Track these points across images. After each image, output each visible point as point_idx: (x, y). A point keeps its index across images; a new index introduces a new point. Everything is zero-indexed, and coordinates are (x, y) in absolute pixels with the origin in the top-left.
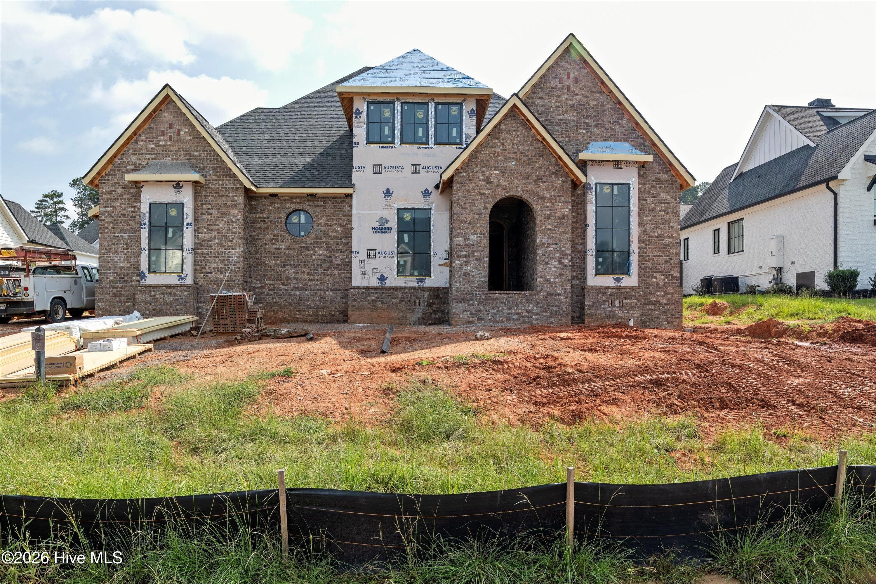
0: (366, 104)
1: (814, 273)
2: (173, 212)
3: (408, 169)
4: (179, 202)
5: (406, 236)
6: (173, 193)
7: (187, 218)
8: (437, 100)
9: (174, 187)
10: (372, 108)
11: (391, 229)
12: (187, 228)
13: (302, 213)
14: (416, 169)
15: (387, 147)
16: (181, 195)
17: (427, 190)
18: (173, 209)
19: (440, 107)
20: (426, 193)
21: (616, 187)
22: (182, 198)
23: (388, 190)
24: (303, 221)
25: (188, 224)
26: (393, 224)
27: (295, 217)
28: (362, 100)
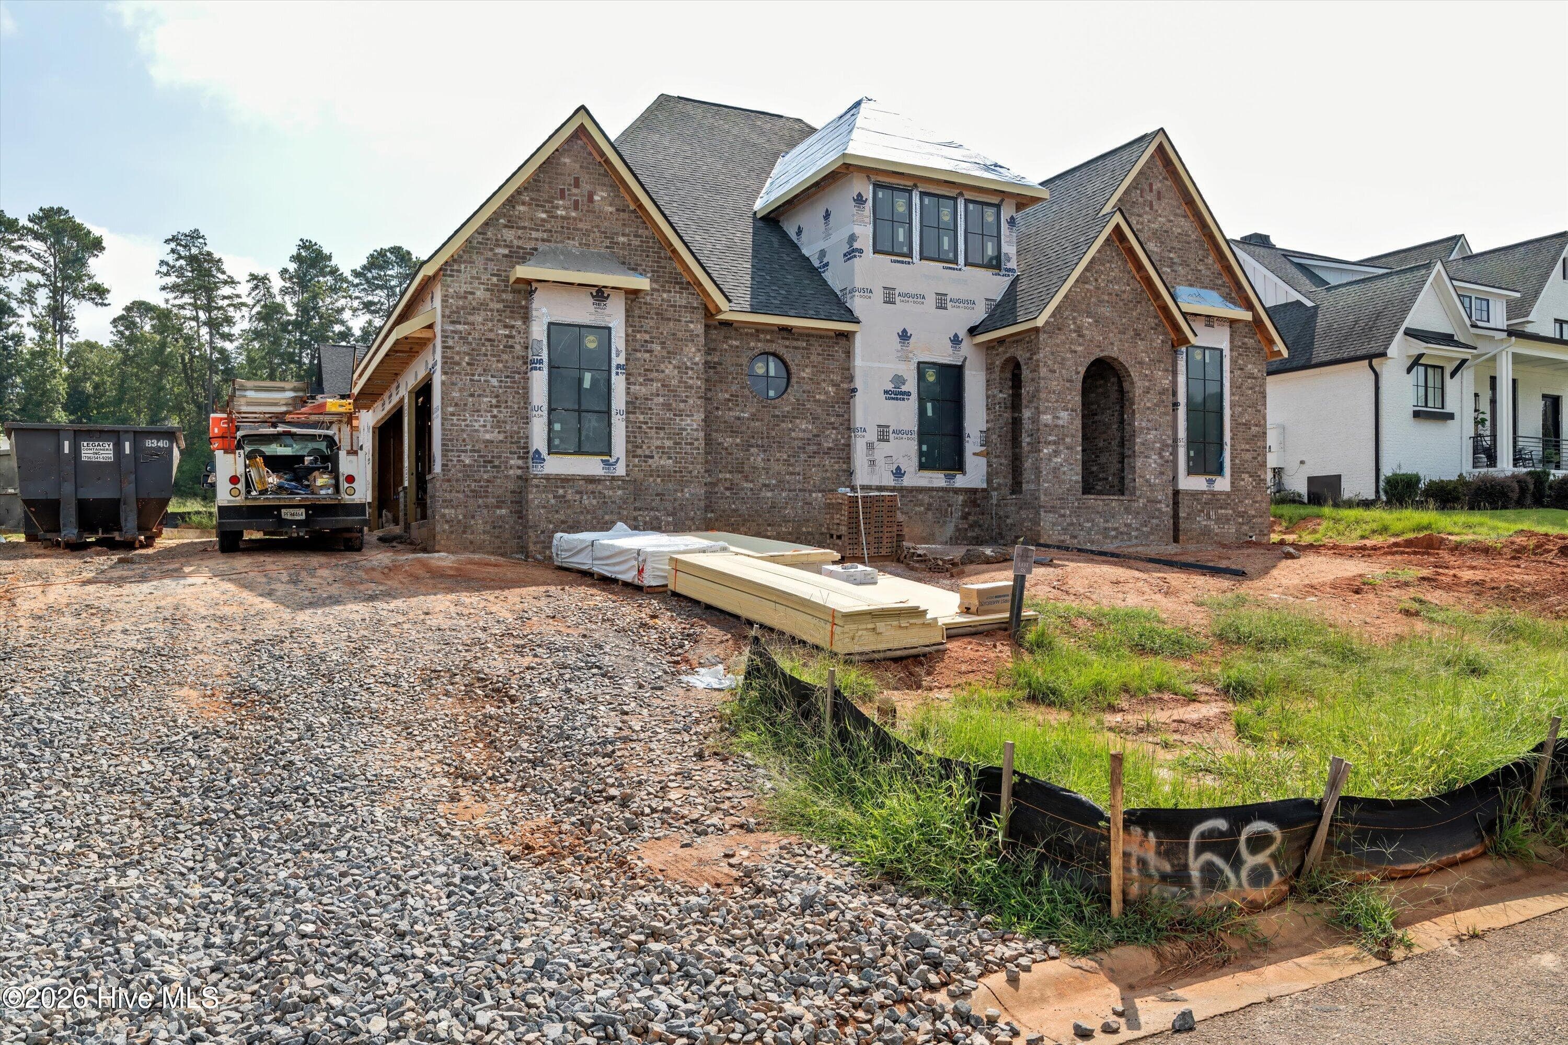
0: (871, 187)
1: (1339, 477)
2: (591, 342)
3: (931, 300)
4: (603, 324)
5: (929, 405)
6: (592, 308)
7: (618, 355)
8: (968, 195)
9: (593, 297)
10: (880, 195)
11: (909, 394)
12: (617, 374)
13: (771, 358)
14: (942, 302)
15: (902, 262)
16: (606, 312)
17: (956, 336)
18: (591, 338)
19: (971, 206)
20: (956, 341)
21: (1207, 352)
22: (607, 319)
23: (904, 331)
24: (772, 373)
25: (618, 366)
26: (911, 386)
27: (760, 364)
28: (866, 181)
